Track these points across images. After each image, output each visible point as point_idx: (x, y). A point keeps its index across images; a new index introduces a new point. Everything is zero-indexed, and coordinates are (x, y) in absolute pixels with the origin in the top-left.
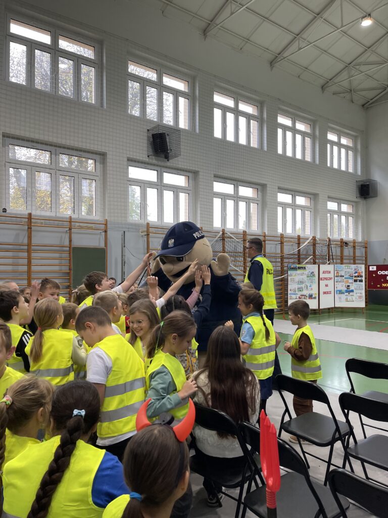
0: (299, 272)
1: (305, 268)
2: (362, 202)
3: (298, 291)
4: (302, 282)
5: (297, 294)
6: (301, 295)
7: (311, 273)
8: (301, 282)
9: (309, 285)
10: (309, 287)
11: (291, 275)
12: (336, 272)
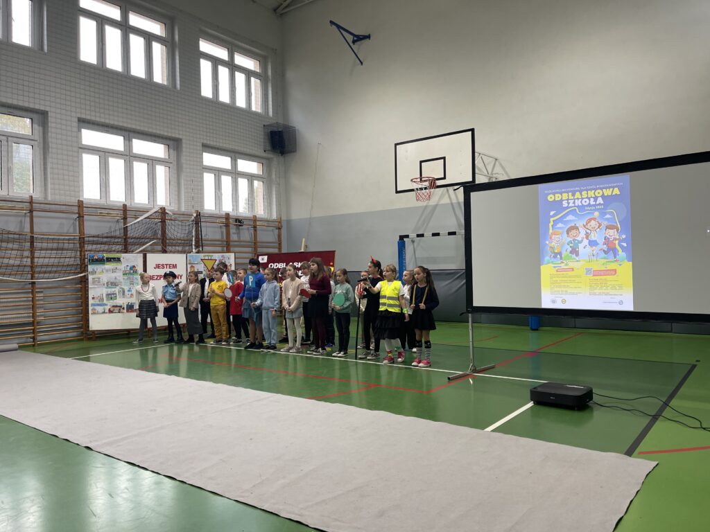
0: (108, 266)
1: (118, 260)
2: (276, 159)
3: (107, 300)
4: (114, 284)
5: (106, 305)
6: (113, 306)
7: (131, 269)
8: (112, 283)
9: (126, 288)
10: (126, 293)
11: (94, 272)
12: (189, 266)
